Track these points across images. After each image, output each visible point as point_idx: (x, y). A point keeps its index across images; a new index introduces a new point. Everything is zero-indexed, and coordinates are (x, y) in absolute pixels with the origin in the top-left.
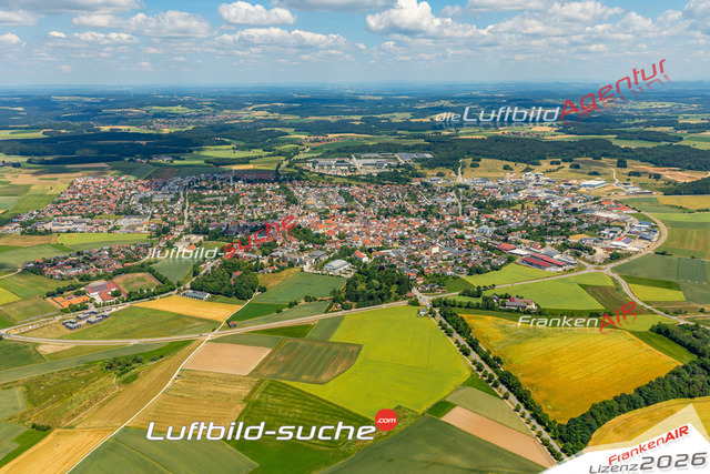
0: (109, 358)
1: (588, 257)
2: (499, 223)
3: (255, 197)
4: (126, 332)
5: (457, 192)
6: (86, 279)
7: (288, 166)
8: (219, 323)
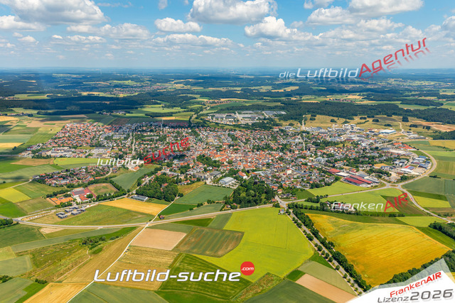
0: (84, 237)
1: (387, 178)
2: (328, 156)
3: (176, 137)
4: (95, 221)
5: (302, 136)
6: (70, 186)
7: (197, 118)
8: (153, 216)
